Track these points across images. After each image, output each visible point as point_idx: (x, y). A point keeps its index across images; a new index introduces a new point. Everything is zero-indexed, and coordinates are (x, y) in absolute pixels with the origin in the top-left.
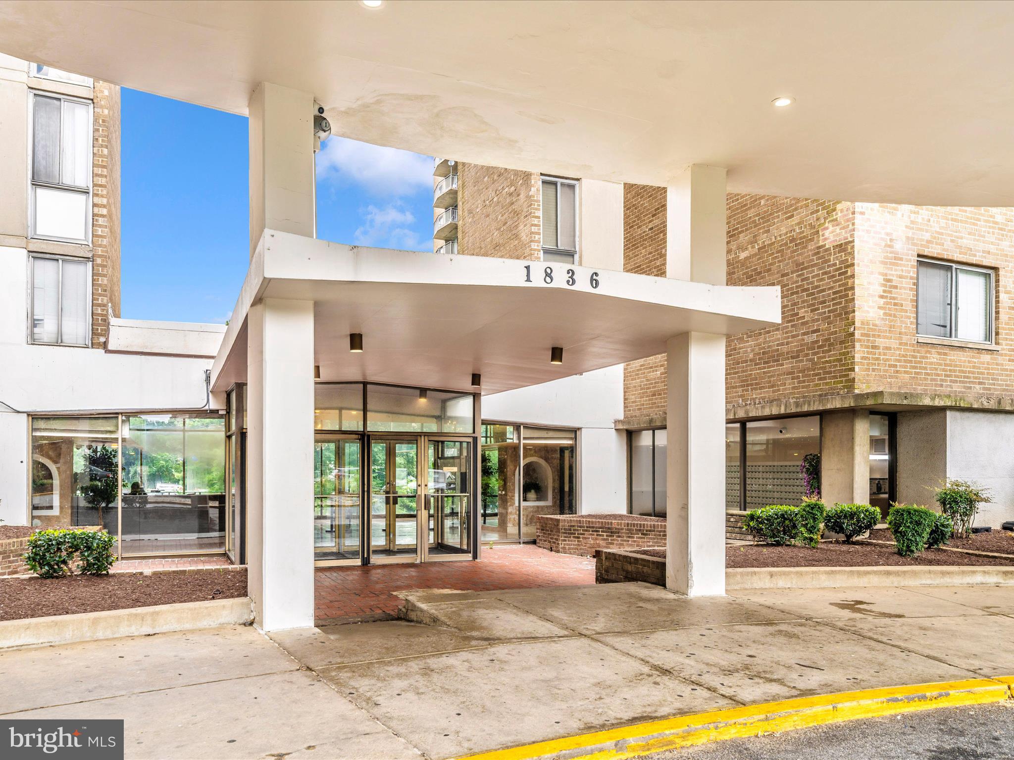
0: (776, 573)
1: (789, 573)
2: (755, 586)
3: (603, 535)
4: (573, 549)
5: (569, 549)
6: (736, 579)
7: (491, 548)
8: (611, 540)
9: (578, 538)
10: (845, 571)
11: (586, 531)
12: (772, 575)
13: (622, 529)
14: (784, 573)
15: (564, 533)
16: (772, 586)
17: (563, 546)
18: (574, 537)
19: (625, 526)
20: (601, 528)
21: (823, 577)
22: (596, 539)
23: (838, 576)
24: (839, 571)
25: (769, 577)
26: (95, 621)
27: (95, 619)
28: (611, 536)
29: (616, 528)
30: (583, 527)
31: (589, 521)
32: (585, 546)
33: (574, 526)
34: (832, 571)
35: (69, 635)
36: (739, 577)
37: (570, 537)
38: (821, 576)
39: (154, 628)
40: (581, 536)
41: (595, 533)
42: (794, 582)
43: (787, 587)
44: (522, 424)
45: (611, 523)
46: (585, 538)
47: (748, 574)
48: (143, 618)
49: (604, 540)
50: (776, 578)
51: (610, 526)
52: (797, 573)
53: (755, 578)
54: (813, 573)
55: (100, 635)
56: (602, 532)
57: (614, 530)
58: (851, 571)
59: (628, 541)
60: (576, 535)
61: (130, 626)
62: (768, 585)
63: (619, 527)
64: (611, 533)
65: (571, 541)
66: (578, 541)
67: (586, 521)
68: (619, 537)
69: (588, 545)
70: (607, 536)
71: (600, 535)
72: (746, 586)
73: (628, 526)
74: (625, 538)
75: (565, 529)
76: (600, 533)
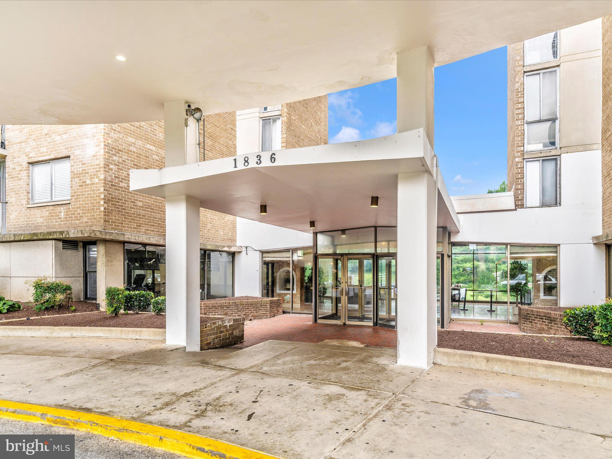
0: (492, 359)
1: (505, 361)
2: (472, 366)
3: (546, 322)
4: (529, 330)
5: (527, 329)
6: (456, 358)
7: (482, 324)
8: (551, 326)
9: (532, 322)
10: (565, 368)
11: (536, 318)
12: (488, 360)
13: (557, 318)
14: (500, 360)
15: (524, 318)
16: (488, 368)
17: (523, 327)
18: (529, 322)
19: (559, 317)
20: (544, 316)
21: (541, 370)
22: (542, 324)
23: (557, 371)
24: (559, 367)
25: (485, 361)
26: (122, 331)
27: (122, 330)
28: (551, 323)
29: (554, 318)
30: (534, 315)
31: (538, 311)
32: (535, 329)
33: (529, 314)
34: (551, 365)
35: (114, 335)
36: (458, 357)
37: (527, 322)
38: (538, 368)
39: (140, 337)
40: (533, 321)
41: (541, 320)
42: (509, 369)
43: (502, 372)
44: (509, 244)
45: (551, 313)
46: (535, 323)
47: (466, 356)
48: (137, 332)
49: (546, 325)
50: (492, 362)
51: (550, 316)
52: (513, 362)
53: (472, 360)
54: (530, 364)
55: (123, 337)
56: (545, 319)
57: (552, 319)
58: (573, 369)
59: (561, 328)
60: (530, 320)
61: (132, 335)
62: (484, 368)
63: (555, 317)
64: (551, 320)
65: (528, 324)
66: (532, 325)
67: (536, 311)
68: (555, 324)
69: (537, 328)
70: (548, 322)
71: (544, 322)
72: (464, 366)
73: (561, 317)
74: (559, 326)
75: (524, 316)
76: (544, 320)
